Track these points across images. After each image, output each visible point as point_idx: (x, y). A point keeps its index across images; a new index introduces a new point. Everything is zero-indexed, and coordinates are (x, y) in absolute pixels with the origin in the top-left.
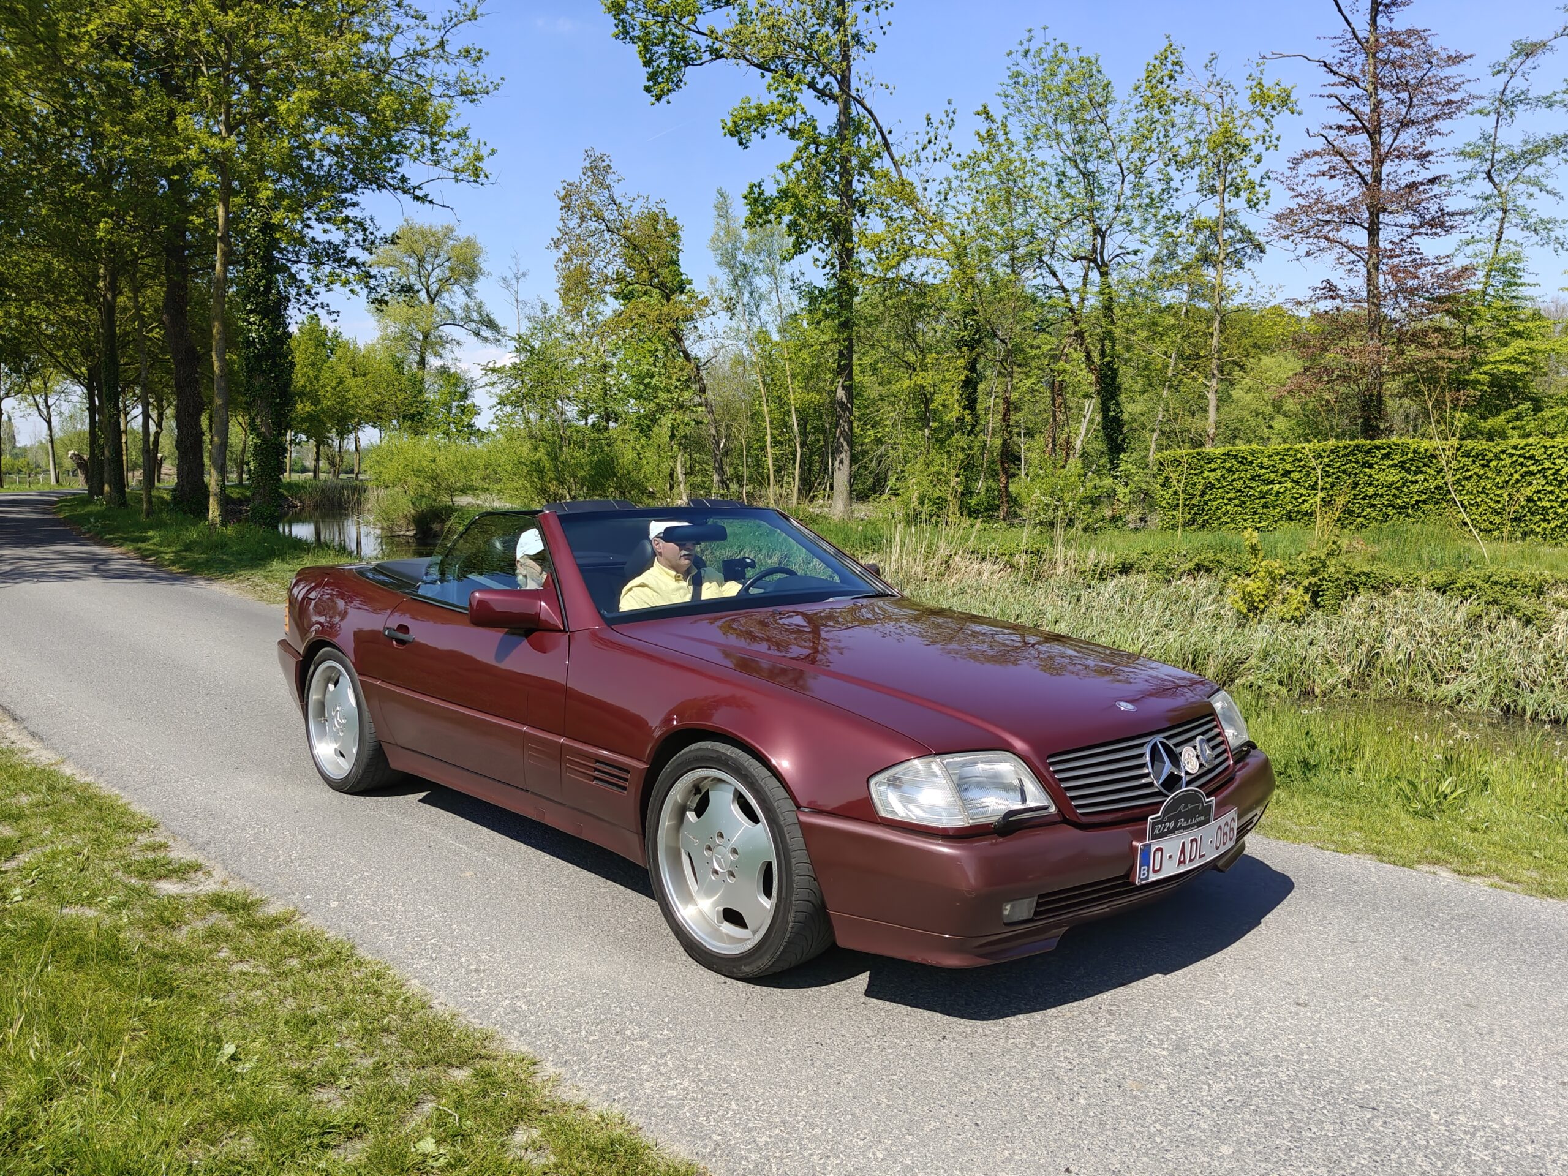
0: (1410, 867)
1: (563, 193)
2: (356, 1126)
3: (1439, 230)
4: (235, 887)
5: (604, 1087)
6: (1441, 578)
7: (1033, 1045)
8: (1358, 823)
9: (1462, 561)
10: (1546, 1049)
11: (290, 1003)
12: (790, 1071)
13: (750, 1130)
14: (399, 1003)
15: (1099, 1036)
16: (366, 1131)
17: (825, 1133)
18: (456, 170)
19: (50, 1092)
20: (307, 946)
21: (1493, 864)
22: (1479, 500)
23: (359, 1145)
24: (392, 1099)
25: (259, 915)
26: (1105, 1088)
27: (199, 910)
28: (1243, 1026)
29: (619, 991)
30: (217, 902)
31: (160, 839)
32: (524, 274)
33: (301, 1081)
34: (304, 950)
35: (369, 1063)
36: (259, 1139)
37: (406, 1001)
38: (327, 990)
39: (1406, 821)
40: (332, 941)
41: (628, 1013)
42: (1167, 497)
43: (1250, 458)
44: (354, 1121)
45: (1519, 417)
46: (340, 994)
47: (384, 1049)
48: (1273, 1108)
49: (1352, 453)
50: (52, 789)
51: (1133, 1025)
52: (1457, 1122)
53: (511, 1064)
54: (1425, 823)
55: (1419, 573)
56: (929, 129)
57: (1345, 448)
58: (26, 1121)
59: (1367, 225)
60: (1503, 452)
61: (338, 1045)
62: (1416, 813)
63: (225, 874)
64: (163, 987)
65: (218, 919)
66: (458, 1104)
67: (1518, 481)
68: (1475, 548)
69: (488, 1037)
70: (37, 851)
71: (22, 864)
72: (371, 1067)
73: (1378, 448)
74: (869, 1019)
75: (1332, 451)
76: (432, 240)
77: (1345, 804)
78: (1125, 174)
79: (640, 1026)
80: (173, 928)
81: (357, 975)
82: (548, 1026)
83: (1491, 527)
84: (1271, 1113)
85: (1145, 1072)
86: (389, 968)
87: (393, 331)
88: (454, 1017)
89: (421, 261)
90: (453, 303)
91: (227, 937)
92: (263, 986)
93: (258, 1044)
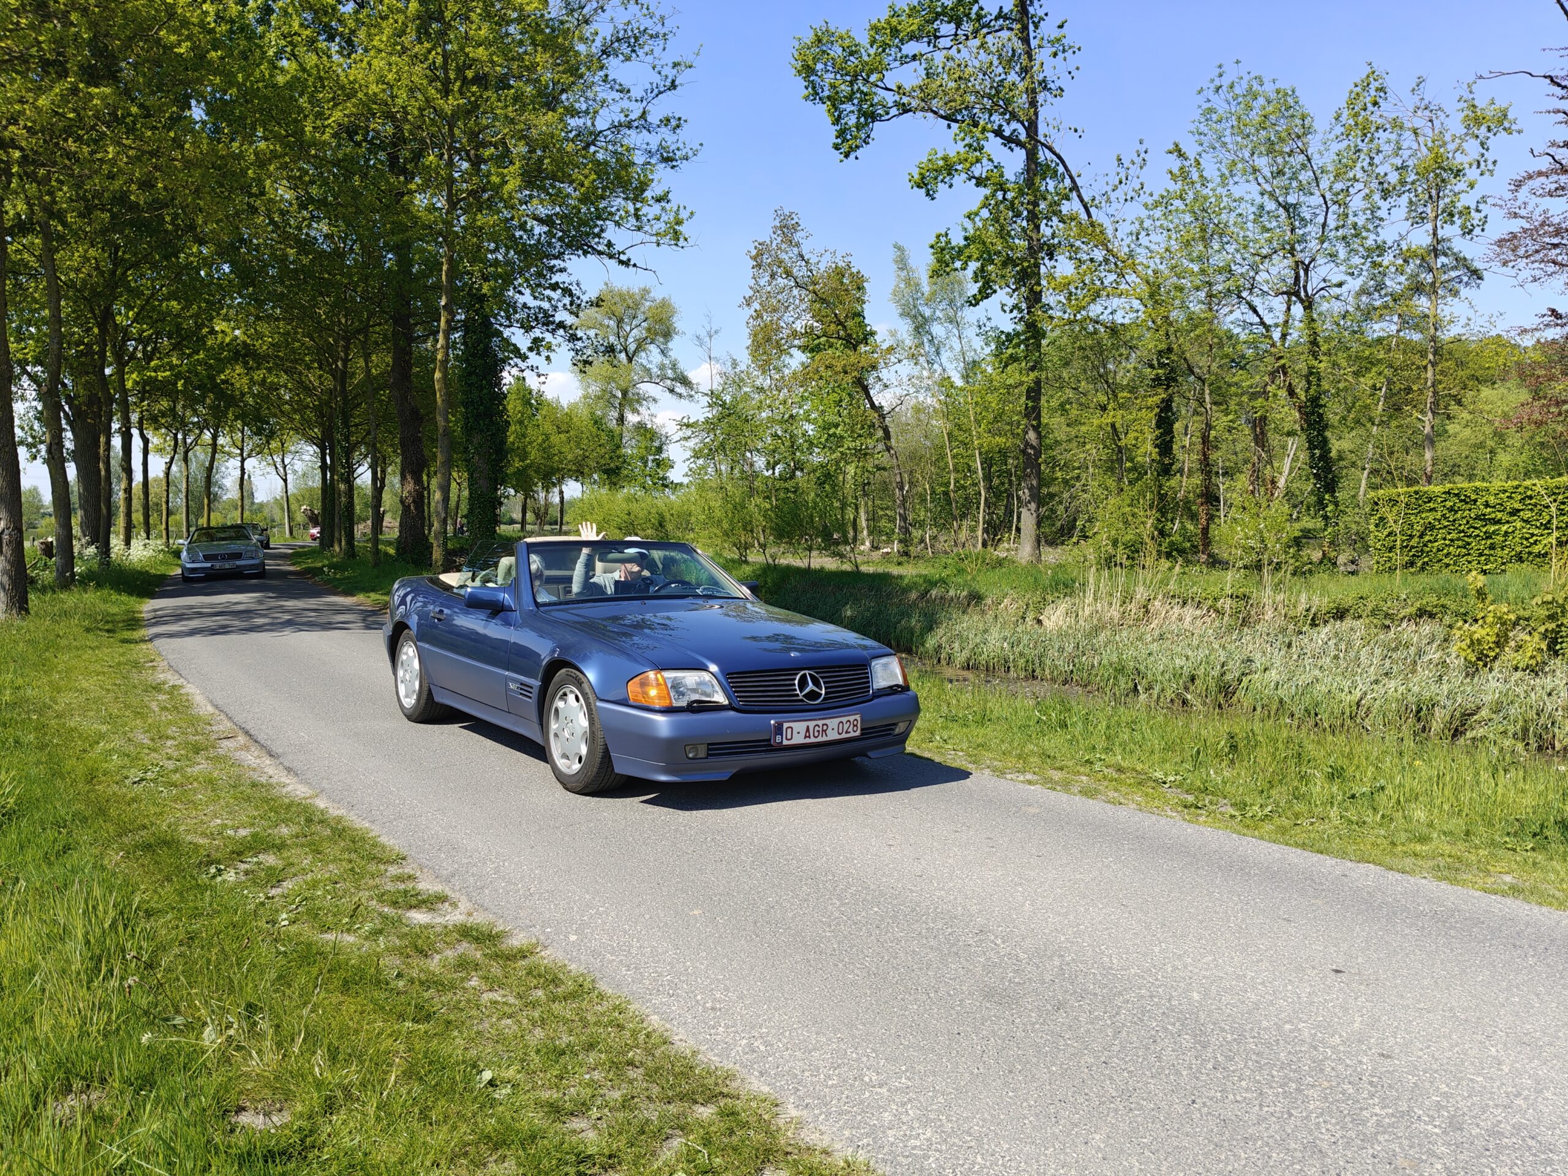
1: (752, 252)
2: (610, 1157)
4: (479, 919)
5: (847, 1133)
7: (1290, 1115)
12: (1034, 1128)
14: (642, 1037)
15: (1361, 1109)
16: (620, 1163)
18: (657, 234)
19: (330, 1107)
20: (551, 979)
24: (642, 1132)
26: (1374, 1165)
27: (448, 939)
28: (1524, 1106)
29: (854, 1037)
30: (465, 932)
31: (408, 870)
32: (716, 332)
33: (555, 1110)
34: (548, 982)
35: (617, 1095)
36: (520, 1165)
37: (648, 1036)
38: (572, 1021)
40: (574, 973)
41: (865, 1059)
42: (1383, 538)
44: (607, 1152)
46: (585, 1027)
47: (631, 1082)
50: (309, 821)
51: (1398, 1098)
53: (754, 1104)
56: (1119, 169)
58: (312, 1132)
61: (587, 1076)
63: (469, 906)
64: (422, 1013)
65: (465, 947)
66: (707, 1142)
69: (729, 1076)
70: (299, 879)
71: (286, 891)
72: (620, 1099)
74: (1111, 1078)
75: (1566, 488)
76: (630, 302)
78: (1329, 203)
79: (878, 1073)
80: (426, 956)
81: (599, 1008)
82: (786, 1068)
85: (1417, 1149)
86: (629, 1002)
87: (595, 389)
88: (695, 1053)
89: (620, 321)
90: (650, 362)
91: (477, 967)
92: (512, 1016)
93: (511, 1072)
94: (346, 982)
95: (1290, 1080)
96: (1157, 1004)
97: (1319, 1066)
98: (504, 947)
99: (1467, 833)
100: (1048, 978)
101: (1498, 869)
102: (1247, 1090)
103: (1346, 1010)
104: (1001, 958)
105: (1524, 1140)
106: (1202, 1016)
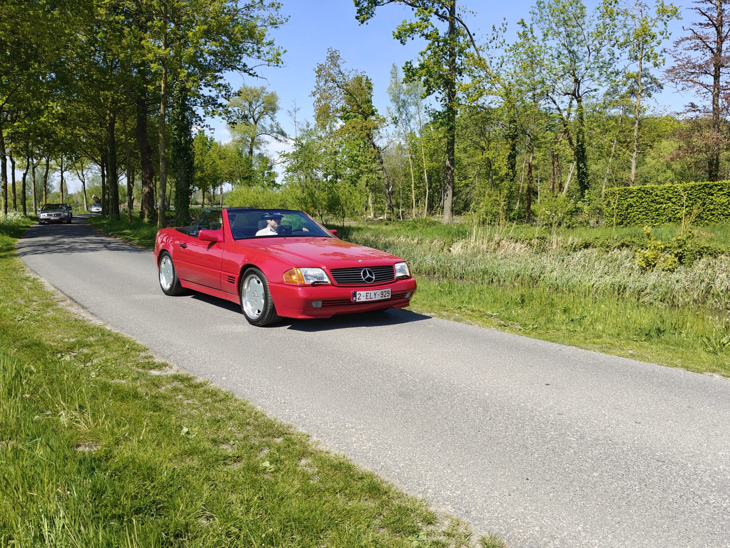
0: (701, 373)
1: (317, 69)
2: (238, 457)
4: (182, 372)
5: (337, 445)
7: (517, 435)
8: (681, 356)
11: (208, 414)
12: (413, 441)
13: (396, 461)
14: (253, 414)
15: (546, 433)
16: (242, 459)
17: (426, 463)
19: (117, 443)
20: (214, 394)
23: (239, 464)
24: (252, 448)
26: (547, 451)
27: (168, 381)
28: (610, 430)
29: (343, 411)
30: (176, 378)
31: (150, 354)
32: (298, 109)
33: (215, 441)
35: (241, 436)
36: (200, 461)
37: (256, 413)
38: (223, 410)
39: (704, 355)
40: (224, 392)
41: (347, 419)
42: (609, 211)
43: (651, 191)
44: (237, 455)
46: (229, 411)
47: (248, 431)
48: (619, 460)
50: (103, 335)
51: (562, 429)
52: (699, 467)
53: (299, 437)
54: (712, 357)
56: (493, 32)
59: (713, 74)
61: (229, 429)
62: (710, 352)
63: (178, 367)
64: (157, 408)
65: (177, 384)
66: (278, 450)
69: (289, 427)
70: (100, 359)
71: (94, 364)
72: (243, 437)
74: (447, 424)
76: (255, 94)
77: (676, 348)
78: (591, 51)
79: (352, 424)
80: (158, 387)
81: (235, 404)
82: (314, 423)
84: (617, 462)
85: (565, 446)
86: (248, 402)
87: (238, 137)
88: (275, 419)
89: (250, 104)
90: (265, 123)
91: (181, 391)
92: (197, 408)
93: (196, 429)
94: (123, 397)
95: (520, 423)
96: (470, 397)
97: (532, 418)
98: (193, 382)
99: (618, 335)
100: (426, 388)
101: (628, 348)
102: (501, 427)
103: (547, 398)
104: (408, 381)
105: (607, 442)
106: (488, 401)
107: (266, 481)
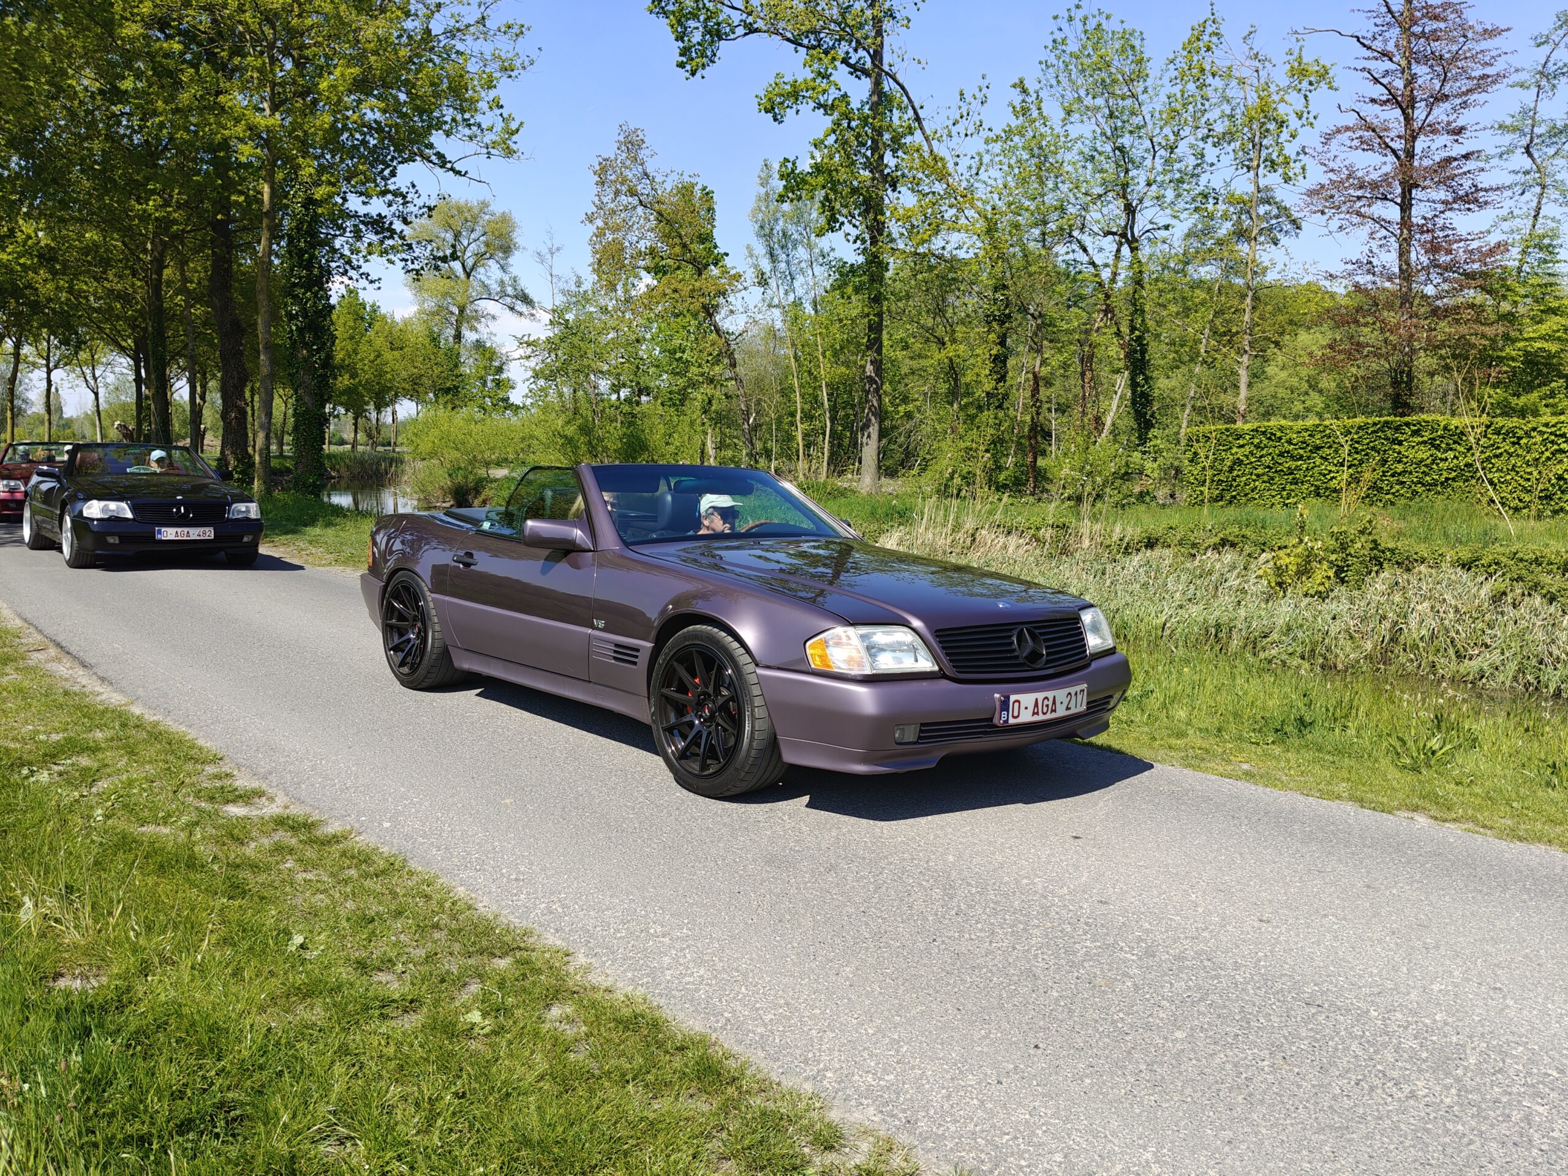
0: (1390, 813)
1: (597, 168)
2: (411, 1002)
3: (1472, 206)
4: (296, 811)
5: (630, 975)
6: (1465, 555)
7: (1014, 948)
8: (1346, 775)
9: (1488, 538)
10: (1485, 961)
12: (794, 964)
13: (758, 1009)
14: (448, 905)
15: (1075, 943)
16: (420, 1005)
17: (823, 1013)
19: (145, 970)
20: (363, 859)
21: (1470, 812)
22: (1509, 477)
23: (414, 1017)
24: (443, 981)
25: (319, 833)
26: (1076, 984)
27: (264, 829)
28: (1208, 937)
29: (644, 898)
30: (281, 822)
31: (225, 769)
32: (558, 249)
33: (362, 966)
34: (361, 862)
35: (421, 953)
36: (327, 1010)
37: (453, 903)
38: (383, 894)
39: (1393, 774)
40: (386, 855)
41: (652, 915)
42: (1195, 473)
43: (1279, 434)
44: (410, 998)
45: (1552, 394)
46: (394, 898)
47: (435, 941)
48: (1227, 1003)
49: (1381, 430)
50: (124, 725)
51: (1107, 934)
52: (1393, 1018)
53: (547, 955)
54: (1410, 777)
55: (1443, 550)
56: (961, 104)
57: (1375, 424)
58: (128, 990)
59: (1399, 200)
60: (1534, 429)
61: (394, 938)
62: (1404, 767)
63: (286, 799)
64: (237, 890)
65: (283, 836)
66: (501, 985)
67: (1548, 459)
68: (1501, 524)
69: (527, 933)
70: (115, 779)
71: (101, 790)
72: (424, 955)
73: (1407, 424)
74: (867, 924)
75: (1360, 428)
76: (468, 215)
77: (1336, 759)
78: (1157, 148)
79: (663, 926)
80: (242, 844)
81: (409, 882)
82: (580, 925)
83: (1521, 505)
84: (1225, 1007)
85: (1115, 972)
86: (438, 877)
87: (430, 305)
88: (496, 917)
89: (457, 236)
90: (489, 277)
91: (291, 851)
92: (325, 891)
93: (323, 937)
94: (162, 866)
95: (1020, 922)
96: (916, 865)
97: (1045, 912)
98: (318, 833)
99: (1219, 730)
100: (824, 846)
101: (1240, 759)
102: (981, 930)
103: (1076, 867)
105: (1202, 962)
106: (954, 874)
107: (475, 1054)
